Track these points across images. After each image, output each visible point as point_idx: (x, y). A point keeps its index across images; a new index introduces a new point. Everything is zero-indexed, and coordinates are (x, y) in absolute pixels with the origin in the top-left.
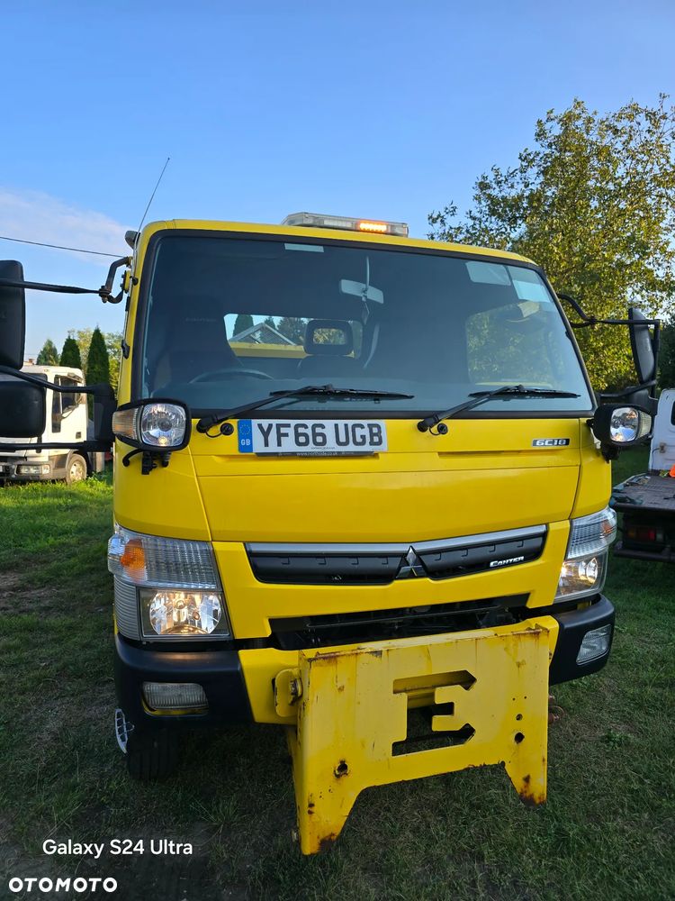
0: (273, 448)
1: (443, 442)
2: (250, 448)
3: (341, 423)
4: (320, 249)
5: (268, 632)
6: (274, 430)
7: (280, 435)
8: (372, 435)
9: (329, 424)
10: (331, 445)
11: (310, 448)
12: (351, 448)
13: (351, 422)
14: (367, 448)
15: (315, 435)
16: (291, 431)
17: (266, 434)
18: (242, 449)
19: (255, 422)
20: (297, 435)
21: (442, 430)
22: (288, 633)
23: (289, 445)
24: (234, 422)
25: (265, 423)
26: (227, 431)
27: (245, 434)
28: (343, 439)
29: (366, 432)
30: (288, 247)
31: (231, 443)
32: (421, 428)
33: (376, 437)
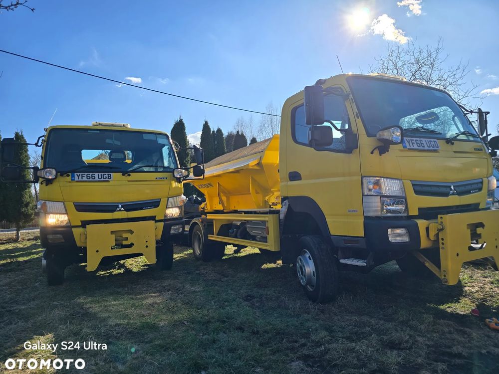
0: (80, 179)
1: (129, 178)
2: (74, 180)
3: (100, 174)
5: (80, 224)
6: (81, 176)
7: (82, 177)
8: (108, 176)
9: (96, 175)
10: (97, 179)
11: (91, 179)
12: (102, 179)
13: (102, 174)
14: (107, 179)
15: (92, 176)
16: (85, 176)
17: (78, 176)
18: (72, 180)
19: (76, 174)
20: (87, 176)
21: (129, 175)
23: (85, 179)
24: (70, 174)
25: (78, 174)
26: (68, 176)
27: (73, 176)
28: (100, 177)
29: (107, 176)
30: (89, 131)
31: (69, 179)
32: (123, 175)
33: (110, 177)
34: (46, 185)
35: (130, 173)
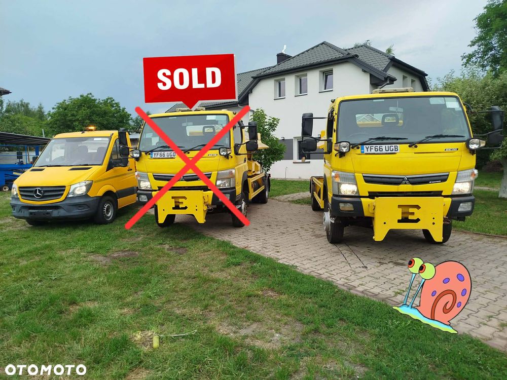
0: (369, 152)
1: (416, 150)
2: (363, 152)
3: (387, 146)
4: (383, 100)
5: (368, 195)
6: (369, 148)
7: (371, 149)
8: (395, 148)
9: (384, 146)
10: (384, 151)
11: (379, 152)
12: (389, 152)
13: (389, 145)
14: (394, 152)
15: (380, 149)
16: (374, 148)
17: (367, 149)
18: (361, 152)
19: (365, 146)
20: (375, 149)
21: (416, 147)
22: (372, 195)
23: (373, 151)
24: (360, 146)
25: (367, 146)
26: (358, 148)
27: (363, 149)
28: (387, 149)
30: (374, 101)
31: (359, 151)
32: (410, 146)
33: (396, 149)
34: (340, 157)
35: (417, 145)
